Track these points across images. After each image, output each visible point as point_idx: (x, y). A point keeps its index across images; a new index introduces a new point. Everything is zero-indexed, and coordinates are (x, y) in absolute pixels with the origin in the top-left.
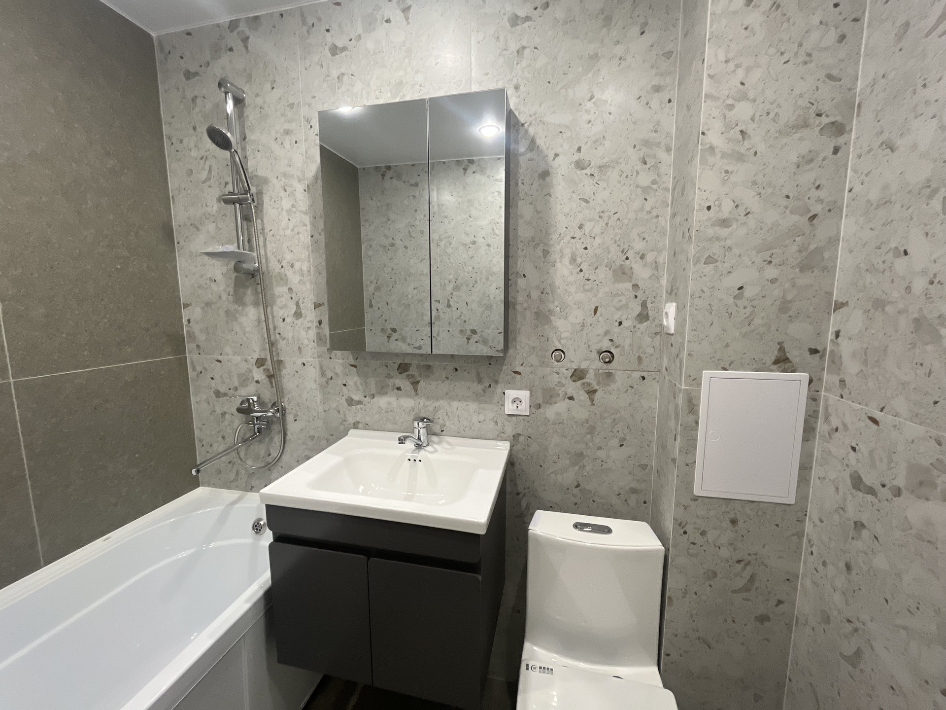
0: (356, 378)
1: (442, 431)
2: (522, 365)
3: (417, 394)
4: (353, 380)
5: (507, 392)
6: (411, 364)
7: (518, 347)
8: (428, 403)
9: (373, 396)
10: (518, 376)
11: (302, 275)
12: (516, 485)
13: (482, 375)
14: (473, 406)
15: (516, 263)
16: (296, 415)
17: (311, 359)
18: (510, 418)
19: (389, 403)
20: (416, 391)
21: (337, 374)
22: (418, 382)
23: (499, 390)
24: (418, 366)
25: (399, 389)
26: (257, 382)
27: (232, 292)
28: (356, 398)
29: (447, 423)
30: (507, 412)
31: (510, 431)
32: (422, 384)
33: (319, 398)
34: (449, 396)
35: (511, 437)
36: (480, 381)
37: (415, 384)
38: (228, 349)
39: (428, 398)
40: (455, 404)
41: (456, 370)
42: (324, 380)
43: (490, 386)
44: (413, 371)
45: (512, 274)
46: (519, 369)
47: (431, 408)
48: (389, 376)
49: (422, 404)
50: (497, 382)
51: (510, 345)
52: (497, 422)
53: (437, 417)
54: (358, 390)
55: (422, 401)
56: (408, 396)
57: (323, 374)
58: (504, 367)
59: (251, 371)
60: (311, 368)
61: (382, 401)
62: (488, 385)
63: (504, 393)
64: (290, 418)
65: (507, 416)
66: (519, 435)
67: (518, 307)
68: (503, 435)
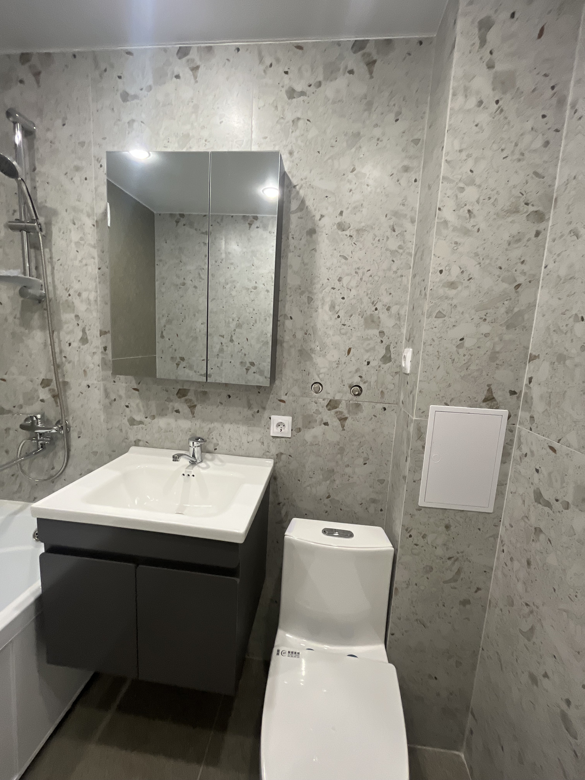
0: (138, 401)
1: (215, 449)
2: (286, 394)
3: (194, 417)
4: (136, 402)
5: (272, 417)
6: (189, 390)
7: (283, 379)
8: (204, 425)
9: (153, 417)
10: (282, 404)
11: (90, 304)
12: (277, 496)
13: (251, 402)
14: (243, 429)
15: (284, 307)
16: (80, 433)
17: (95, 382)
18: (274, 440)
19: (169, 424)
20: (193, 413)
21: (120, 397)
22: (195, 406)
23: (266, 414)
24: (196, 392)
25: (177, 411)
26: (42, 401)
27: (18, 315)
28: (138, 418)
29: (220, 443)
30: (272, 434)
31: (274, 451)
32: (199, 407)
33: (103, 417)
34: (223, 419)
35: (275, 455)
36: (250, 407)
37: (192, 407)
38: (13, 369)
39: (203, 420)
40: (227, 426)
41: (229, 396)
42: (107, 401)
43: (258, 412)
44: (191, 396)
45: (280, 316)
46: (284, 398)
47: (206, 430)
48: (169, 400)
49: (198, 425)
50: (264, 408)
51: (276, 377)
52: (263, 443)
53: (211, 438)
54: (139, 411)
55: (198, 423)
56: (186, 418)
57: (107, 395)
58: (271, 396)
59: (36, 391)
60: (96, 390)
61: (162, 422)
62: (256, 410)
63: (270, 418)
64: (74, 435)
65: (272, 438)
66: (282, 454)
67: (285, 345)
68: (268, 454)
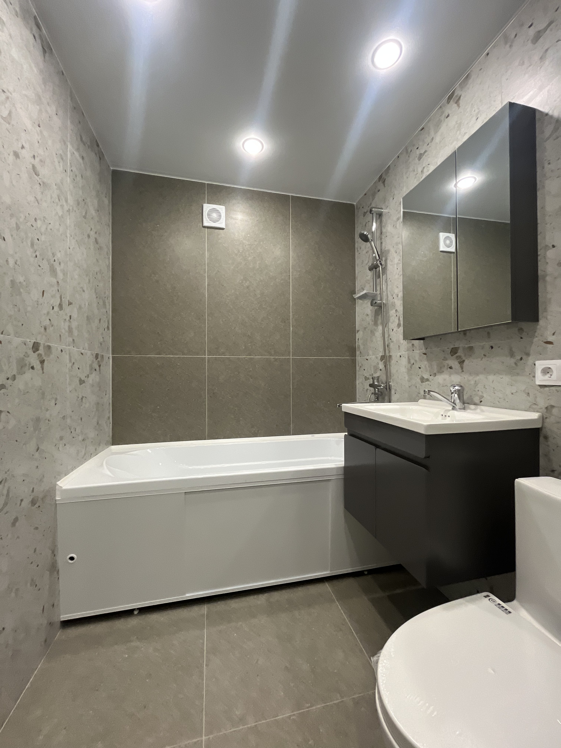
0: (426, 363)
1: (481, 402)
2: (554, 334)
3: (463, 371)
5: (537, 363)
6: (459, 348)
8: (471, 378)
9: (435, 375)
10: (550, 346)
13: (514, 349)
14: (506, 379)
16: (396, 390)
17: (404, 353)
18: (542, 389)
21: (416, 361)
23: (530, 360)
24: (464, 348)
25: (451, 368)
26: (381, 370)
28: (426, 376)
29: (485, 395)
30: (538, 383)
31: (542, 403)
33: (407, 378)
34: (486, 371)
35: (544, 408)
36: (512, 354)
37: (462, 362)
38: (371, 353)
39: (470, 374)
40: (491, 377)
41: (492, 347)
42: (410, 365)
43: (521, 359)
44: (460, 353)
46: (550, 339)
47: (473, 382)
48: (445, 359)
50: (528, 354)
51: (540, 317)
52: (529, 393)
53: (477, 390)
54: (426, 371)
57: (409, 362)
58: (536, 339)
60: (404, 358)
62: (519, 358)
63: (535, 364)
64: (393, 392)
65: (539, 388)
66: (553, 407)
68: (534, 406)
